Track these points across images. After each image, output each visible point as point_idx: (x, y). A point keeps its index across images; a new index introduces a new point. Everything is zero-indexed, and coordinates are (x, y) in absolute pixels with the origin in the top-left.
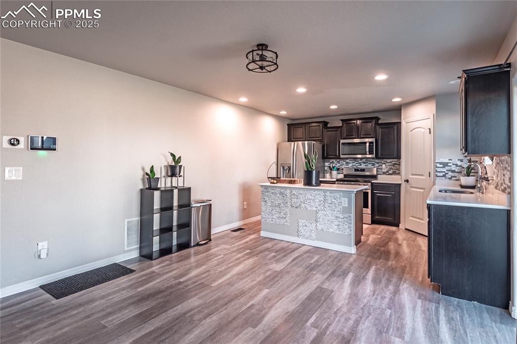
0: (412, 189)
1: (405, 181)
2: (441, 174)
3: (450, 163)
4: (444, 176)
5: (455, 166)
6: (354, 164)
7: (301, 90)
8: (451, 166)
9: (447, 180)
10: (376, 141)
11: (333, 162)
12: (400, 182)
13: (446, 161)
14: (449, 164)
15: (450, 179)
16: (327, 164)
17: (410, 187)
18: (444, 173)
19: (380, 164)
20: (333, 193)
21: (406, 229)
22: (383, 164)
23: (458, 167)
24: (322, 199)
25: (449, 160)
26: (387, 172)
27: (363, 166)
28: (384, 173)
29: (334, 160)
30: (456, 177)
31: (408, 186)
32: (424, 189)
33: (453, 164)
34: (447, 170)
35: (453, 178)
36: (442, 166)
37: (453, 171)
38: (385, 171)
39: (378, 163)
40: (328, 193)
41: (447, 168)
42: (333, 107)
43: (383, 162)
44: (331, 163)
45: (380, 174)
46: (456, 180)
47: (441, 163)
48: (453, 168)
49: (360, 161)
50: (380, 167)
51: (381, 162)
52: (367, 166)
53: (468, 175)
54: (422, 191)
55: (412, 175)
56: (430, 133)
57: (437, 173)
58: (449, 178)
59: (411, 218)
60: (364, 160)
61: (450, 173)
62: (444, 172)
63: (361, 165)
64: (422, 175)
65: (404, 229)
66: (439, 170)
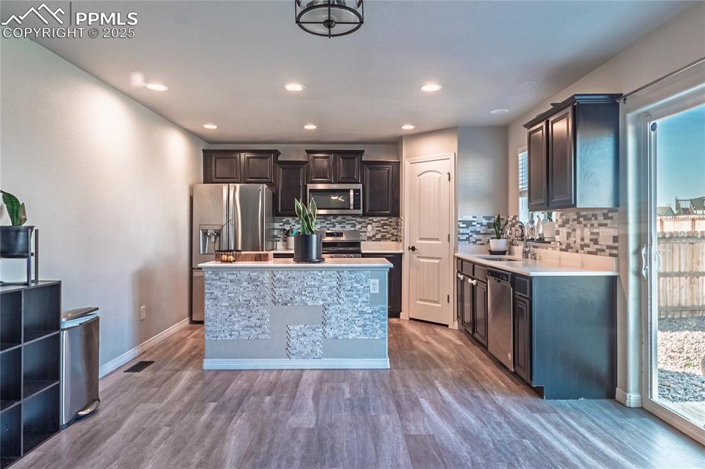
0: (421, 260)
1: (409, 249)
2: (464, 237)
3: (474, 221)
4: (468, 239)
5: (479, 225)
6: (324, 225)
7: (294, 87)
8: (475, 226)
9: (472, 246)
10: (364, 188)
11: (288, 222)
12: (401, 251)
13: (470, 218)
14: (473, 224)
15: (475, 242)
16: (277, 225)
17: (418, 257)
18: (467, 236)
19: (363, 224)
20: (355, 272)
21: (411, 319)
22: (368, 224)
23: (483, 228)
24: (335, 284)
25: (473, 217)
26: (374, 236)
27: (338, 228)
28: (369, 238)
29: (290, 219)
30: (481, 240)
31: (415, 256)
32: (440, 258)
33: (478, 223)
34: (471, 232)
35: (478, 242)
36: (465, 226)
37: (478, 233)
38: (371, 235)
39: (360, 223)
40: (346, 274)
41: (471, 228)
42: (310, 127)
43: (367, 221)
44: (285, 223)
45: (364, 241)
46: (481, 244)
47: (464, 222)
48: (478, 228)
49: (332, 220)
50: (364, 229)
51: (365, 222)
52: (345, 227)
53: (499, 238)
54: (437, 261)
55: (421, 239)
56: (449, 180)
57: (459, 236)
58: (473, 242)
59: (418, 302)
60: (339, 218)
61: (475, 236)
62: (468, 234)
63: (334, 226)
64: (437, 239)
65: (408, 319)
66: (462, 231)
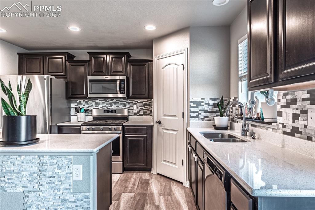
0: (165, 131)
1: (157, 123)
2: (195, 115)
3: (203, 102)
4: (197, 116)
5: (207, 105)
6: (105, 105)
8: (203, 105)
9: (201, 122)
10: (127, 78)
11: (80, 103)
12: (152, 124)
13: (199, 100)
14: (202, 104)
15: (203, 119)
16: (73, 105)
17: (163, 129)
18: (197, 114)
19: (131, 104)
20: (56, 156)
21: (158, 174)
22: (134, 104)
23: (210, 107)
24: (35, 169)
25: (202, 99)
26: (138, 112)
27: (114, 107)
28: (135, 114)
29: (82, 101)
30: (208, 117)
31: (160, 128)
32: (178, 131)
33: (206, 104)
34: (200, 110)
35: (205, 119)
36: (195, 105)
37: (206, 111)
38: (136, 112)
39: (129, 103)
40: (46, 159)
41: (200, 108)
43: (134, 102)
44: (78, 104)
45: (132, 115)
46: (208, 120)
47: (194, 103)
48: (206, 107)
49: (110, 102)
50: (131, 108)
51: (132, 103)
52: (119, 106)
54: (175, 133)
55: (165, 115)
56: (184, 70)
57: (190, 114)
58: (202, 119)
59: (163, 162)
60: (115, 100)
61: (203, 114)
62: (198, 112)
63: (111, 106)
64: (175, 116)
65: (156, 174)
66: (192, 110)
